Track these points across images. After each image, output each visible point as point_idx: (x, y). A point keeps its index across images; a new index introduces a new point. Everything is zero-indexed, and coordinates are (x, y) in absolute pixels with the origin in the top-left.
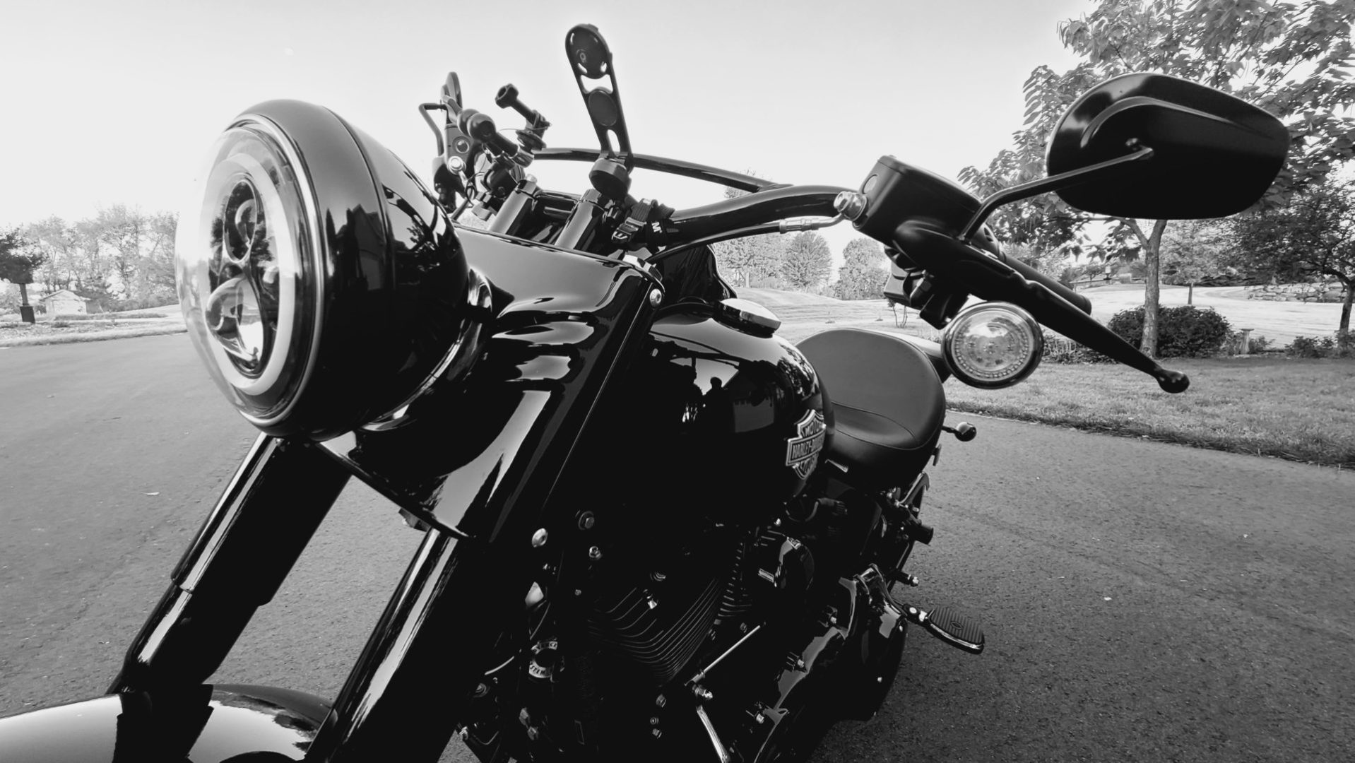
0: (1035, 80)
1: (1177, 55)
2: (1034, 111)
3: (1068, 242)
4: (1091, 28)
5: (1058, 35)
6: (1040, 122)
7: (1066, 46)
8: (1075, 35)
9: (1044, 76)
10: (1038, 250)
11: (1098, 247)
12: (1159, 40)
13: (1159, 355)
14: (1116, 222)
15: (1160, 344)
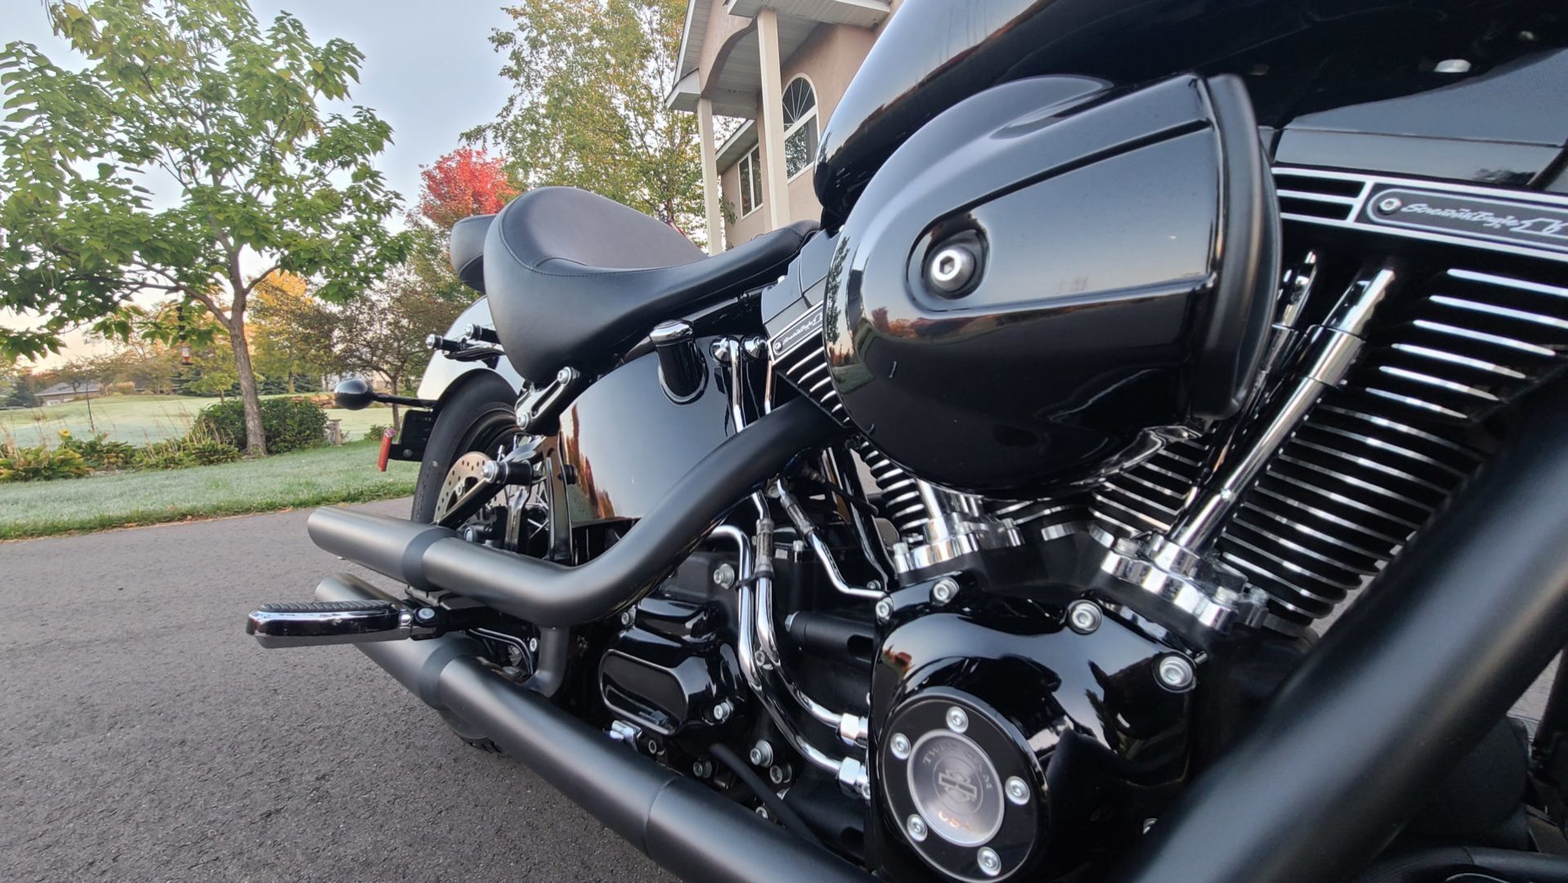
0: (13, 59)
1: (221, 113)
2: (24, 107)
3: (109, 314)
4: (100, 25)
6: (35, 127)
7: (56, 33)
8: (73, 25)
9: (32, 60)
10: (59, 322)
11: (155, 324)
12: (196, 86)
13: (270, 452)
14: (180, 296)
15: (268, 439)
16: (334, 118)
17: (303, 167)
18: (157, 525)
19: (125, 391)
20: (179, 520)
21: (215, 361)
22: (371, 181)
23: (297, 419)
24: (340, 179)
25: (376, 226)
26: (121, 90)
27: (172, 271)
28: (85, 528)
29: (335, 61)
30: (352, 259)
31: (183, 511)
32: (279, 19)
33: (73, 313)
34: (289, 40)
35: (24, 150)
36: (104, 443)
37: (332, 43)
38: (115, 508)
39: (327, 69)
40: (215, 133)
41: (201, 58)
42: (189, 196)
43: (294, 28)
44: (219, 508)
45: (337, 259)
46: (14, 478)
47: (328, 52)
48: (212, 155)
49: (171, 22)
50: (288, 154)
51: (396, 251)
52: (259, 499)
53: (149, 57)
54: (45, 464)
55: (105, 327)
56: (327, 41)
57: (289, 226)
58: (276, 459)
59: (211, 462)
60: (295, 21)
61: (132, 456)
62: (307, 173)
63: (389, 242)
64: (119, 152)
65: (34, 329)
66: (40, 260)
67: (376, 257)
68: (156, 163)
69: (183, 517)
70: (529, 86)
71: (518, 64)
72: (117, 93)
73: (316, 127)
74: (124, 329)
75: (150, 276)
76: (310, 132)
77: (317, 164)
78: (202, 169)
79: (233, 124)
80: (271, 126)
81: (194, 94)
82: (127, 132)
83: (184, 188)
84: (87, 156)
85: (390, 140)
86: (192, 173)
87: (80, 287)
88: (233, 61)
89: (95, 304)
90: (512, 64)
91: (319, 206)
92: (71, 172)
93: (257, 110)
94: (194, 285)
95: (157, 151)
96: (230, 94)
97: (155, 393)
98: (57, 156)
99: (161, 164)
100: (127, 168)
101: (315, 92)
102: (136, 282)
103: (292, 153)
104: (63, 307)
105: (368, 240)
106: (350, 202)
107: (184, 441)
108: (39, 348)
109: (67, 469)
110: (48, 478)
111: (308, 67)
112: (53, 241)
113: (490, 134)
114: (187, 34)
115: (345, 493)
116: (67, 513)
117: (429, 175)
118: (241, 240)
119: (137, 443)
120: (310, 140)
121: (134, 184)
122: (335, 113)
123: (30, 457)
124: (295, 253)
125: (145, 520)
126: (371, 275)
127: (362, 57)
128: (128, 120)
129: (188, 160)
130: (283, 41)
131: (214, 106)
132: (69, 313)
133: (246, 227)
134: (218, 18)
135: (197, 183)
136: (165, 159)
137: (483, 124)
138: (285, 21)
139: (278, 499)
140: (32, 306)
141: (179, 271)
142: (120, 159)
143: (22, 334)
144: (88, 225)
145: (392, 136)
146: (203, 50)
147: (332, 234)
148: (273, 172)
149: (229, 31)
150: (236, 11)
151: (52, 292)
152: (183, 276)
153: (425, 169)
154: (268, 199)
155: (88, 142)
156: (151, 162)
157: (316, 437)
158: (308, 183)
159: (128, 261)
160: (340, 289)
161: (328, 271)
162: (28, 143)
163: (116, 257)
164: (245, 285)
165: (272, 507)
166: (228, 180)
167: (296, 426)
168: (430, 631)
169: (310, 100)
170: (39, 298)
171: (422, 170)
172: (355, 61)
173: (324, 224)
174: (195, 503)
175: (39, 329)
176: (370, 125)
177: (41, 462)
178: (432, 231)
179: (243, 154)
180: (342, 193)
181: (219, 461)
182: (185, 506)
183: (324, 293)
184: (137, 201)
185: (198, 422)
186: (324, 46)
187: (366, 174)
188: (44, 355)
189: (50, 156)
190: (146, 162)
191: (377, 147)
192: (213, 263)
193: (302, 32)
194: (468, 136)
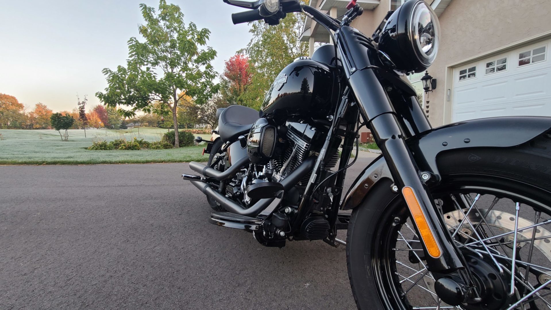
0: (131, 42)
1: (174, 51)
2: (132, 54)
3: (146, 107)
4: (149, 31)
5: (138, 28)
6: (135, 58)
7: (140, 33)
8: (143, 31)
9: (135, 42)
10: (135, 109)
11: (156, 110)
12: (168, 44)
13: (180, 146)
14: (162, 102)
15: (180, 143)
16: (202, 51)
17: (193, 65)
18: (157, 163)
19: (146, 126)
20: (162, 163)
21: (168, 118)
22: (210, 69)
23: (187, 137)
24: (202, 68)
25: (211, 83)
26: (152, 46)
27: (160, 95)
28: (143, 162)
29: (203, 34)
30: (204, 92)
31: (162, 160)
32: (190, 24)
33: (139, 107)
34: (192, 30)
35: (132, 65)
36: (143, 141)
37: (203, 29)
38: (149, 159)
39: (201, 37)
40: (173, 57)
41: (171, 36)
42: (166, 74)
43: (194, 26)
44: (170, 160)
45: (200, 92)
46: (126, 149)
47: (202, 32)
48: (172, 64)
49: (165, 27)
50: (190, 62)
51: (215, 89)
52: (178, 159)
53: (159, 38)
54: (132, 146)
55: (145, 110)
56: (202, 29)
57: (189, 82)
58: (181, 148)
59: (166, 148)
60: (194, 24)
61: (149, 145)
62: (194, 67)
63: (214, 87)
64: (151, 64)
65: (130, 110)
66: (133, 93)
67: (210, 91)
68: (159, 66)
69: (162, 162)
70: (257, 35)
71: (255, 28)
72: (151, 47)
73: (197, 53)
74: (149, 111)
75: (156, 97)
76: (196, 55)
77: (197, 64)
78: (169, 67)
79: (177, 55)
80: (186, 54)
81: (169, 47)
82: (153, 58)
83: (164, 72)
84: (144, 65)
85: (216, 56)
86: (167, 68)
87: (140, 100)
88: (178, 37)
89: (143, 104)
90: (253, 28)
91: (196, 77)
92: (141, 70)
93: (183, 50)
94: (165, 98)
95: (159, 62)
96: (177, 46)
97: (153, 126)
98: (138, 66)
99: (160, 66)
100: (153, 68)
101: (198, 44)
102: (153, 99)
103: (191, 62)
104: (137, 105)
105: (208, 86)
106: (204, 75)
107: (161, 142)
108: (131, 115)
109: (136, 147)
110: (132, 149)
111: (196, 37)
112: (136, 88)
113: (244, 52)
114: (168, 30)
115: (197, 160)
116: (140, 159)
117: (227, 63)
118: (177, 87)
119: (150, 141)
120: (195, 57)
121: (154, 72)
122: (202, 49)
123: (129, 144)
124: (189, 91)
125: (155, 162)
126: (209, 97)
127: (210, 33)
128: (153, 55)
129: (166, 65)
130: (191, 30)
131: (173, 49)
132: (138, 106)
133: (179, 84)
134: (176, 25)
135: (168, 71)
136: (161, 65)
137: (243, 48)
138: (191, 24)
139: (182, 160)
140: (130, 104)
141: (162, 95)
142: (151, 66)
143: (128, 111)
144: (143, 84)
145: (217, 55)
146: (171, 34)
147: (199, 85)
148: (186, 68)
149: (178, 28)
150: (180, 22)
151: (135, 101)
152: (163, 97)
153: (226, 61)
154: (184, 75)
155: (145, 62)
156: (158, 66)
157: (191, 143)
158: (194, 70)
159: (151, 93)
160: (200, 101)
161: (198, 96)
162: (133, 63)
163: (149, 92)
164: (177, 99)
165: (181, 161)
166: (175, 70)
167: (187, 140)
168: (205, 181)
169: (196, 47)
170: (132, 102)
171: (225, 62)
172: (208, 34)
173: (198, 82)
174: (164, 159)
175: (131, 110)
176: (211, 52)
177: (131, 145)
178: (227, 81)
179: (179, 63)
180: (203, 73)
181: (168, 148)
182: (163, 159)
183: (196, 102)
184: (154, 77)
185: (164, 137)
186: (201, 31)
187: (209, 67)
188: (132, 117)
189: (137, 65)
190: (157, 65)
191: (213, 58)
192: (170, 93)
193: (195, 27)
194: (238, 52)
